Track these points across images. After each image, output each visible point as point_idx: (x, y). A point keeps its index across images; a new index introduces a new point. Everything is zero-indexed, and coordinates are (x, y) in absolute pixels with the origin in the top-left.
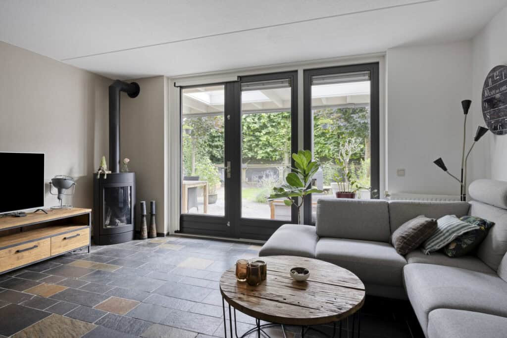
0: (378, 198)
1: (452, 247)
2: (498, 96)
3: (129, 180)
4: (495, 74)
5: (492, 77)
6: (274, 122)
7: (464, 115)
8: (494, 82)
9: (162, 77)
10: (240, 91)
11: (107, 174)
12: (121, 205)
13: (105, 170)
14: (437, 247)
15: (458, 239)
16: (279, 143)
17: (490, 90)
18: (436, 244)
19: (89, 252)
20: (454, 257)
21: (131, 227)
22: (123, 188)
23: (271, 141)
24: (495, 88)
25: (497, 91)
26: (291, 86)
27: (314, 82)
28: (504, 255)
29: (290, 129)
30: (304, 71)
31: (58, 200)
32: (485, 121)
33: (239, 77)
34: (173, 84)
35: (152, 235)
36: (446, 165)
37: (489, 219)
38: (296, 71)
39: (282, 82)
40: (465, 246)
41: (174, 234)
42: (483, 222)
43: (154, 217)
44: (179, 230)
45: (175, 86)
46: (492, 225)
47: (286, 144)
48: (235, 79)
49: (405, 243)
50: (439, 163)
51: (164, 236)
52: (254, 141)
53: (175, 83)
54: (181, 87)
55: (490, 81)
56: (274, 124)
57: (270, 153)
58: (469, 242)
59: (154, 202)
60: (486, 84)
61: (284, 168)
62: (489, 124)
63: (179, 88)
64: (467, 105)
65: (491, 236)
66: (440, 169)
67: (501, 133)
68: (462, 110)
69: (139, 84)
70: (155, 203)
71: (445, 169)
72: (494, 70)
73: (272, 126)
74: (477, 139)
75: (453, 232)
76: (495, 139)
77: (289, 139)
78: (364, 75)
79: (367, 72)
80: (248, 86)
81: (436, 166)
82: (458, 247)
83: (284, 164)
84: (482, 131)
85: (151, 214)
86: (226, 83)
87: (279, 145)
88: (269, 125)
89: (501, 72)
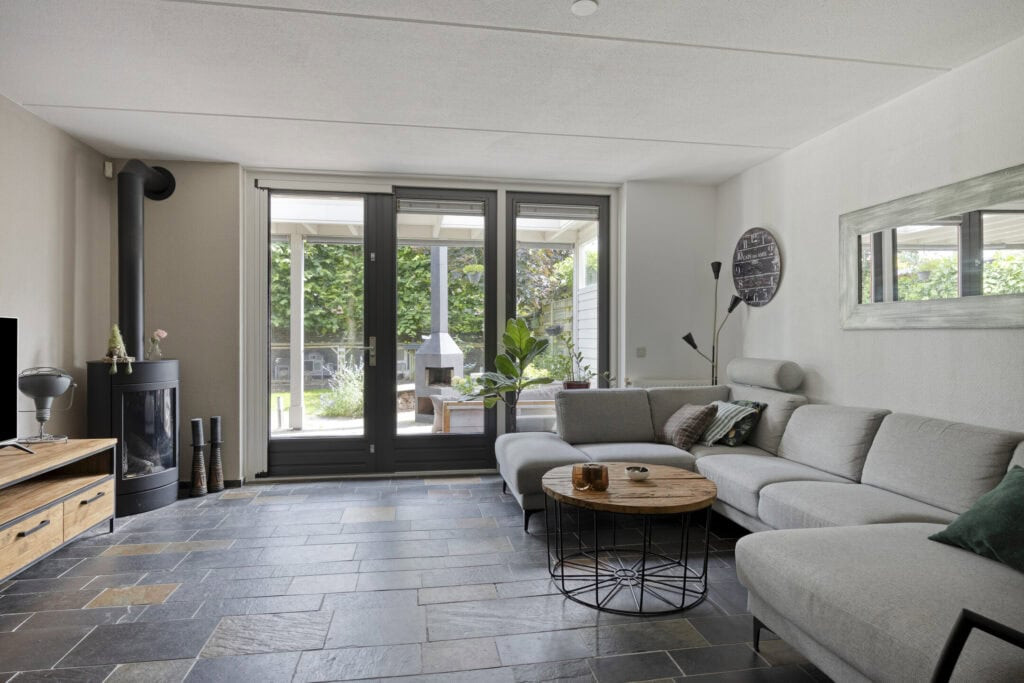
0: (608, 387)
1: (732, 435)
2: (755, 262)
3: (168, 375)
4: (752, 236)
5: (749, 239)
6: (327, 257)
7: (715, 280)
8: (751, 245)
9: (234, 165)
10: (395, 210)
11: (132, 364)
12: (150, 430)
13: (122, 355)
14: (718, 437)
15: (737, 426)
16: (337, 299)
17: (745, 253)
18: (717, 433)
19: (111, 530)
20: (735, 445)
21: (172, 474)
22: (153, 393)
23: (323, 295)
24: (752, 252)
25: (755, 256)
26: (484, 214)
27: (522, 213)
28: (781, 436)
29: (361, 273)
30: (507, 192)
31: (38, 423)
32: (737, 288)
33: (395, 188)
34: (253, 184)
35: (217, 486)
36: (696, 342)
37: (762, 401)
38: (495, 192)
39: (471, 207)
40: (743, 432)
41: (254, 479)
42: (756, 405)
43: (219, 450)
44: (266, 470)
45: (256, 186)
46: (765, 406)
47: (351, 302)
48: (389, 190)
49: (687, 436)
50: (689, 339)
51: (239, 486)
52: (283, 293)
53: (256, 181)
54: (271, 191)
55: (745, 243)
56: (328, 261)
57: (319, 320)
58: (747, 427)
59: (219, 418)
60: (740, 245)
61: (347, 349)
62: (741, 292)
63: (266, 191)
64: (717, 267)
65: (766, 419)
66: (689, 346)
67: (757, 305)
68: (712, 274)
69: (172, 172)
70: (222, 420)
71: (695, 347)
72: (752, 231)
73: (324, 265)
74: (730, 310)
75: (732, 418)
76: (749, 310)
77: (357, 293)
78: (591, 212)
79: (597, 208)
80: (411, 205)
81: (685, 342)
82: (738, 435)
83: (346, 341)
84: (736, 301)
85: (213, 443)
86: (367, 196)
87: (337, 304)
88: (317, 263)
89: (761, 235)
